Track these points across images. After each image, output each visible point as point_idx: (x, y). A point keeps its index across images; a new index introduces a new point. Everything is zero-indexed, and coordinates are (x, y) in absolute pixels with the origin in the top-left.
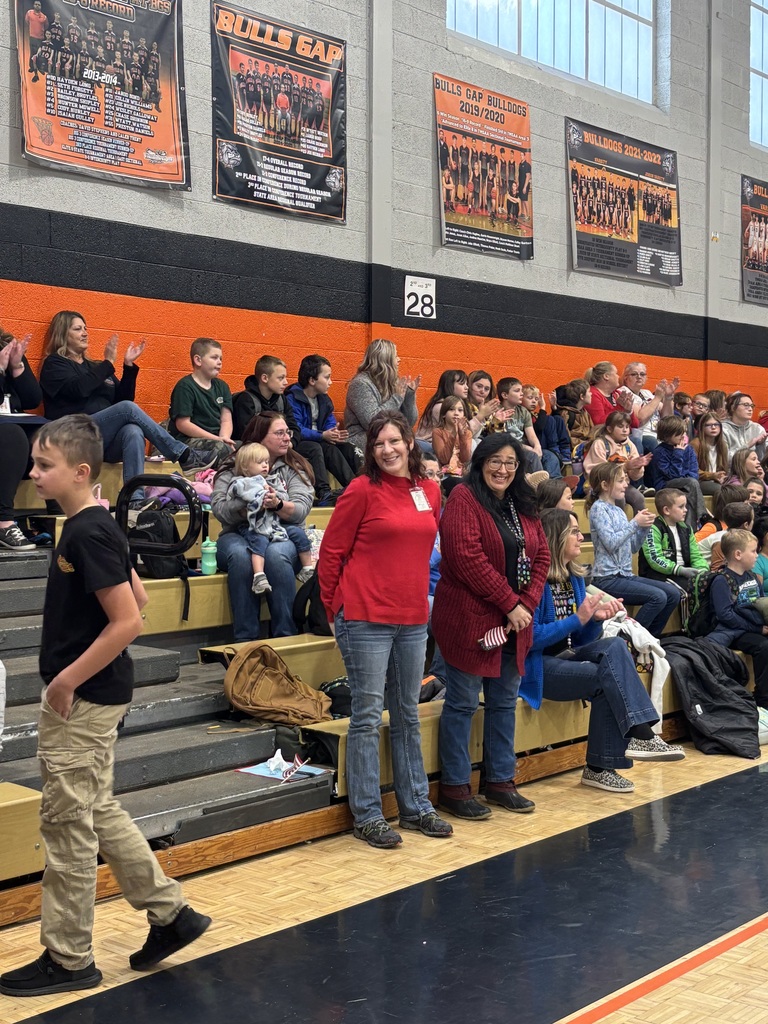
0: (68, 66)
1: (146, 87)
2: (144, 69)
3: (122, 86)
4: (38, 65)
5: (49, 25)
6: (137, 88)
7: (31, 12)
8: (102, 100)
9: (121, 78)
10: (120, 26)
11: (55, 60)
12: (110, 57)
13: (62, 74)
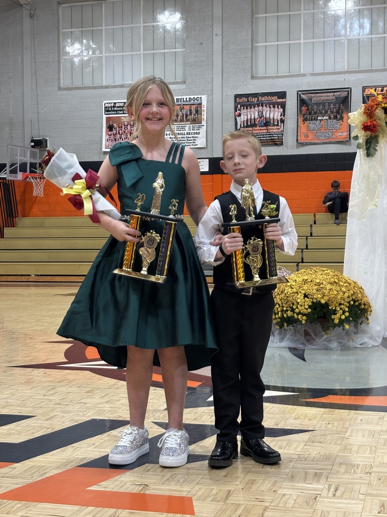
0: (313, 118)
1: (339, 116)
2: (338, 112)
3: (330, 118)
4: (305, 120)
5: (308, 110)
6: (335, 117)
7: (303, 108)
8: (323, 123)
9: (330, 117)
10: (330, 104)
11: (310, 117)
12: (326, 112)
13: (312, 120)
